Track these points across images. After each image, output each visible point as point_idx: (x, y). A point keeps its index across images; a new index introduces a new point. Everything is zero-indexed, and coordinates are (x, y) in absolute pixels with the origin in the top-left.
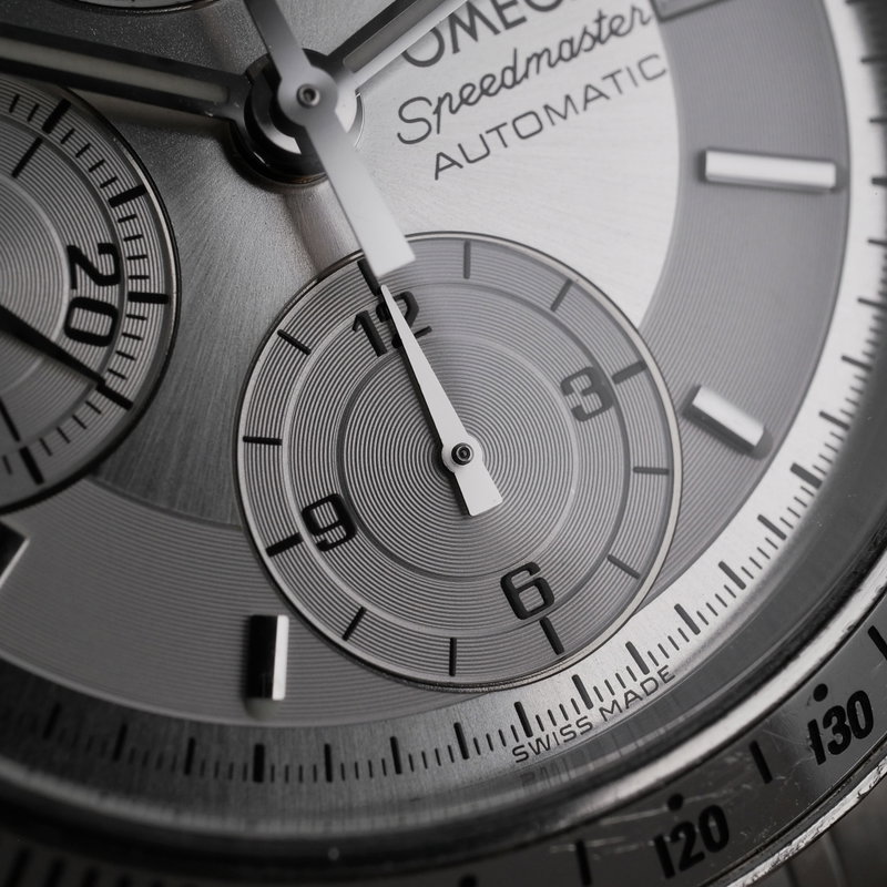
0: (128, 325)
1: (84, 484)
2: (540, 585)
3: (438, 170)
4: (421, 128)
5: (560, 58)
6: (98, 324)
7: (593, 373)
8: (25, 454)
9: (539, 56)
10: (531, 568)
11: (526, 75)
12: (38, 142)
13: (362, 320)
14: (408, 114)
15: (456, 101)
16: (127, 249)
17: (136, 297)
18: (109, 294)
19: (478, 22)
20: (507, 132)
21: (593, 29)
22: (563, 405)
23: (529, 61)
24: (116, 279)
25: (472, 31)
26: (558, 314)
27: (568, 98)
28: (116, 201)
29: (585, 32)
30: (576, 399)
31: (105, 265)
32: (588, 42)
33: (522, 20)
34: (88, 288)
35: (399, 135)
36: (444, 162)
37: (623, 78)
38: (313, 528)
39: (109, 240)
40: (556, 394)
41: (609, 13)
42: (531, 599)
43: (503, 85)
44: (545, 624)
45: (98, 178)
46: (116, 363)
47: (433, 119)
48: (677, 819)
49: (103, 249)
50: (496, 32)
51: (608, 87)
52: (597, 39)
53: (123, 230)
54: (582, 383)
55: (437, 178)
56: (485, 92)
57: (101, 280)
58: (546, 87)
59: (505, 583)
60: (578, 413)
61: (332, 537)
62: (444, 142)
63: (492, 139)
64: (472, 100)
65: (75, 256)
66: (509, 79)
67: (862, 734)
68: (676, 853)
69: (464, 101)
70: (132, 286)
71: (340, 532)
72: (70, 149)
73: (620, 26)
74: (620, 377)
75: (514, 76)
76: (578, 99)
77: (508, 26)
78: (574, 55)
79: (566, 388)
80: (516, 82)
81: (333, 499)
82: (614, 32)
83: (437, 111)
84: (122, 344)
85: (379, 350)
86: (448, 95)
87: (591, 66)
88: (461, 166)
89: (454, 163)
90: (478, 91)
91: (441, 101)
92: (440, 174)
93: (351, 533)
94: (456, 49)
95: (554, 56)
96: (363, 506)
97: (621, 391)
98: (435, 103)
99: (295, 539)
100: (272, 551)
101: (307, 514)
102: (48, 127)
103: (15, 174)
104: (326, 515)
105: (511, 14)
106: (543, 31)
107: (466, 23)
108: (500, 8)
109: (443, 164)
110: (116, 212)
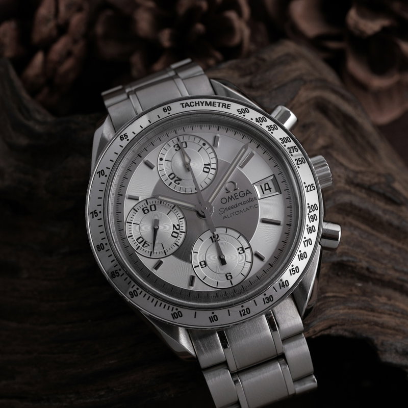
0: (179, 235)
1: (171, 256)
2: (231, 276)
4: (222, 212)
6: (176, 235)
7: (242, 248)
8: (164, 251)
9: (240, 203)
10: (230, 273)
11: (238, 206)
13: (211, 237)
14: (221, 210)
15: (228, 209)
16: (181, 225)
17: (181, 232)
18: (178, 231)
20: (234, 214)
21: (249, 200)
22: (237, 252)
24: (179, 229)
25: (231, 199)
26: (239, 239)
27: (244, 209)
28: (180, 219)
30: (239, 251)
31: (178, 227)
32: (247, 202)
34: (175, 230)
35: (219, 213)
37: (252, 207)
38: (201, 265)
40: (236, 250)
41: (251, 198)
42: (229, 278)
44: (231, 281)
45: (178, 216)
46: (178, 240)
47: (224, 211)
48: (243, 309)
49: (178, 225)
50: (234, 200)
51: (249, 208)
52: (249, 202)
53: (181, 223)
54: (241, 249)
56: (232, 208)
57: (177, 229)
58: (241, 208)
59: (226, 275)
60: (239, 253)
61: (203, 266)
62: (225, 214)
63: (232, 215)
64: (230, 209)
65: (174, 226)
67: (271, 301)
68: (242, 313)
70: (181, 230)
71: (204, 266)
72: (175, 212)
74: (246, 249)
75: (236, 206)
77: (236, 199)
79: (238, 249)
81: (204, 261)
82: (251, 201)
84: (179, 238)
85: (213, 242)
87: (247, 206)
88: (227, 218)
92: (224, 219)
93: (206, 266)
94: (229, 202)
95: (242, 203)
96: (208, 263)
97: (245, 250)
98: (225, 209)
99: (198, 266)
100: (195, 267)
101: (200, 263)
102: (172, 209)
103: (167, 214)
104: (203, 263)
105: (237, 197)
106: (241, 200)
107: (230, 198)
108: (235, 196)
109: (225, 217)
110: (180, 220)
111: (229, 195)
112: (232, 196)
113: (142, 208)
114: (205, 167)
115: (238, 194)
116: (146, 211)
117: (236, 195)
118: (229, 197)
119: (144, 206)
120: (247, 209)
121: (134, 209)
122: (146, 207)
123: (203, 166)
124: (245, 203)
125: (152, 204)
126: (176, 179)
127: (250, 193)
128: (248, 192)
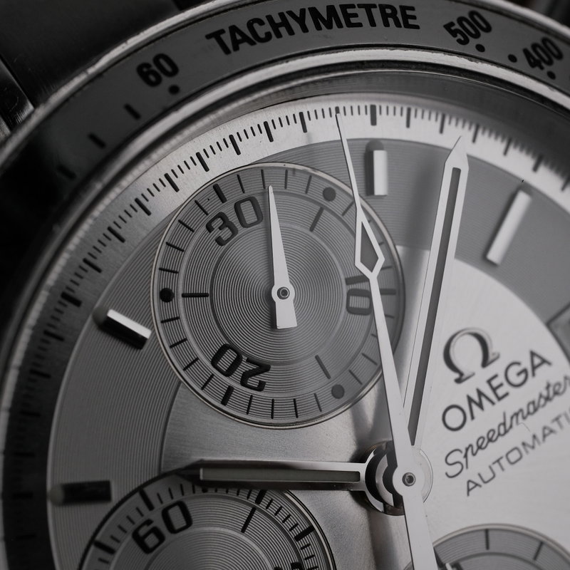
3: (469, 490)
4: (458, 467)
5: (529, 413)
9: (517, 414)
11: (511, 427)
12: (254, 509)
14: (450, 460)
15: (475, 448)
16: (307, 564)
19: (484, 400)
20: (504, 461)
21: (545, 393)
23: (512, 418)
25: (480, 405)
26: (538, 562)
27: (534, 437)
28: (298, 538)
29: (541, 396)
32: (542, 401)
33: (507, 394)
35: (447, 474)
36: (471, 485)
37: (563, 420)
39: (297, 560)
41: (553, 382)
43: (499, 434)
45: (287, 526)
47: (463, 461)
49: (294, 566)
50: (493, 403)
51: (555, 426)
52: (548, 399)
53: (304, 554)
55: (468, 494)
56: (490, 440)
58: (520, 433)
62: (470, 474)
63: (496, 467)
64: (484, 446)
66: (502, 431)
69: (479, 447)
72: (271, 511)
73: (559, 389)
75: (505, 428)
76: (540, 436)
77: (499, 399)
78: (536, 410)
80: (506, 432)
82: (556, 393)
83: (466, 456)
86: (471, 446)
87: (544, 416)
88: (480, 486)
89: (477, 485)
90: (486, 441)
91: (467, 449)
92: (471, 493)
94: (473, 418)
95: (525, 412)
98: (464, 451)
102: (258, 501)
103: (243, 530)
105: (500, 392)
106: (517, 399)
107: (477, 401)
108: (494, 390)
109: (471, 486)
110: (300, 544)
111: (469, 388)
112: (480, 393)
113: (130, 528)
114: (350, 293)
115: (501, 379)
116: (151, 540)
117: (495, 383)
118: (470, 400)
119: (139, 520)
120: (547, 432)
121: (100, 545)
122: (149, 522)
123: (345, 289)
124: (534, 407)
125: (167, 501)
126: (245, 367)
127: (544, 361)
128: (537, 361)
